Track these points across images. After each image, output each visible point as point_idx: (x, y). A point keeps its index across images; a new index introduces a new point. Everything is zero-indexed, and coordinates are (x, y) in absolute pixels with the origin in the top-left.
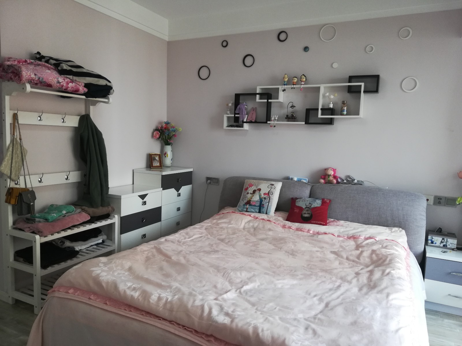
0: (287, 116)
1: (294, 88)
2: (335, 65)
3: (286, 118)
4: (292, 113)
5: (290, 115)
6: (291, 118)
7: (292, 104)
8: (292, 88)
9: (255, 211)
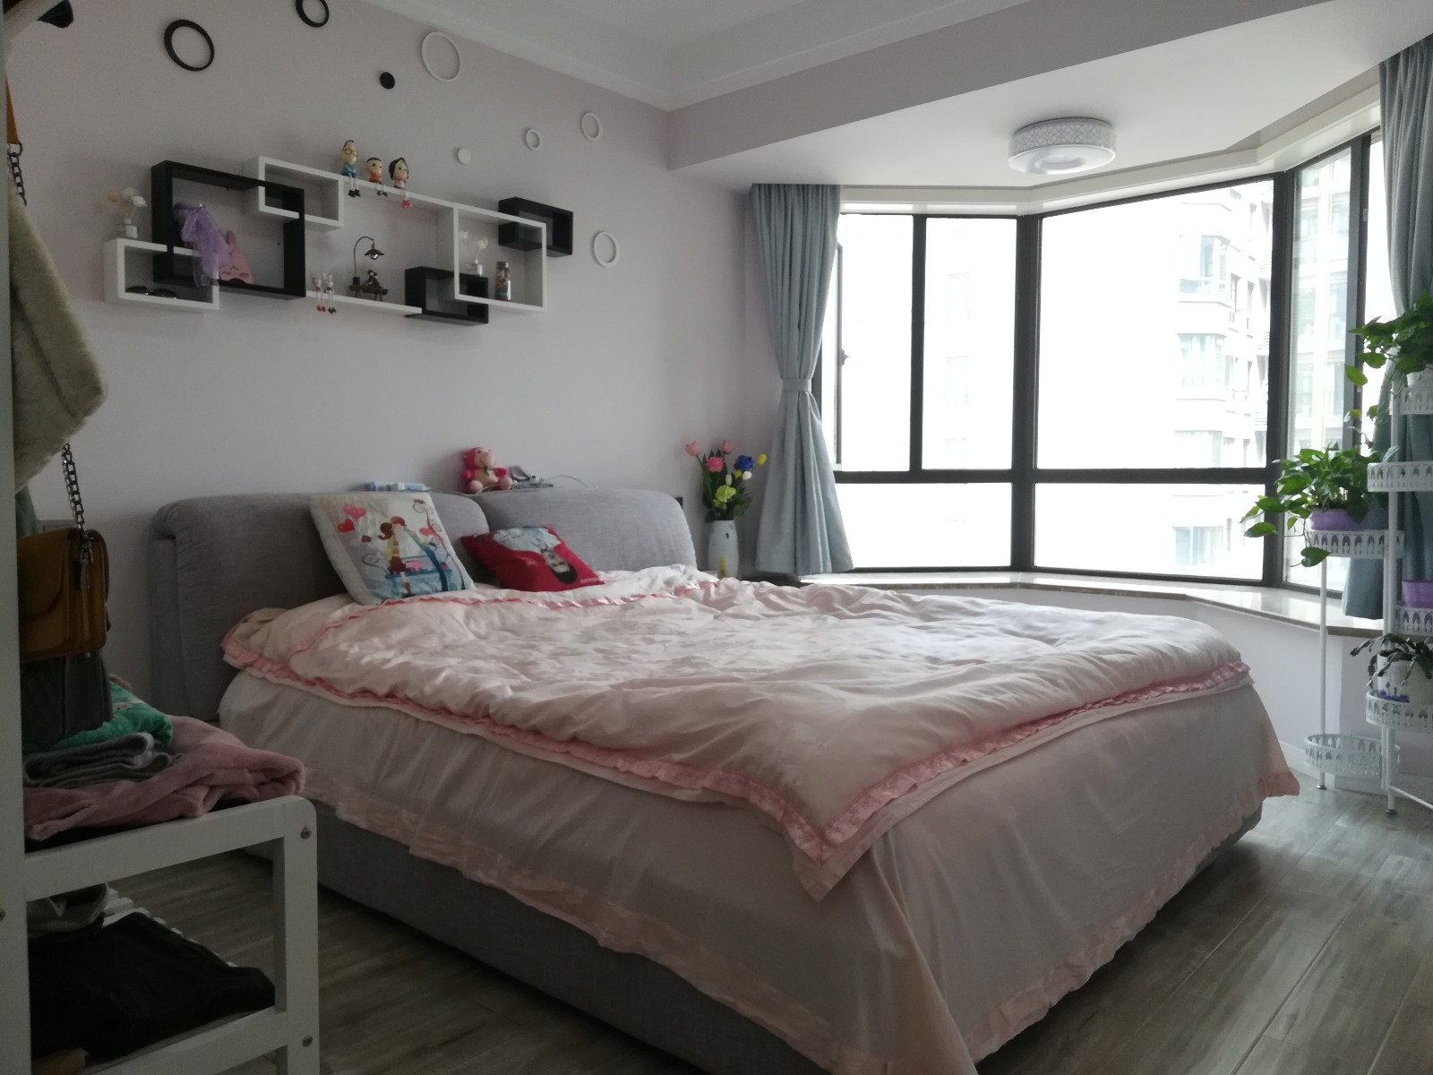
0: (356, 280)
1: (385, 194)
2: (464, 156)
3: (351, 288)
4: (372, 274)
5: (364, 278)
6: (365, 287)
7: (373, 245)
8: (379, 193)
9: (432, 587)
